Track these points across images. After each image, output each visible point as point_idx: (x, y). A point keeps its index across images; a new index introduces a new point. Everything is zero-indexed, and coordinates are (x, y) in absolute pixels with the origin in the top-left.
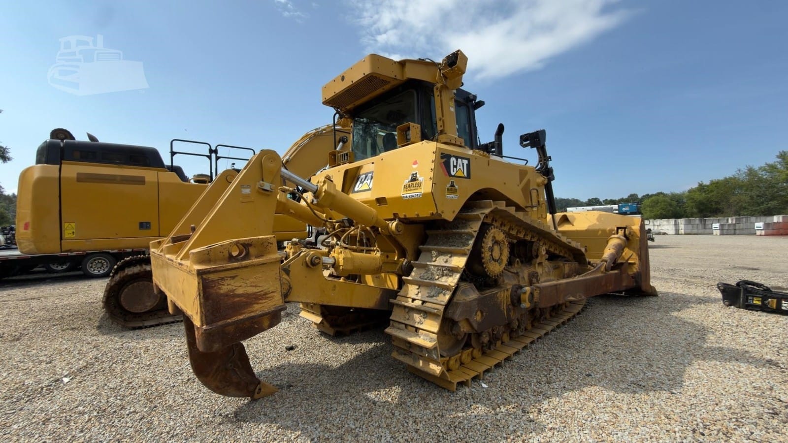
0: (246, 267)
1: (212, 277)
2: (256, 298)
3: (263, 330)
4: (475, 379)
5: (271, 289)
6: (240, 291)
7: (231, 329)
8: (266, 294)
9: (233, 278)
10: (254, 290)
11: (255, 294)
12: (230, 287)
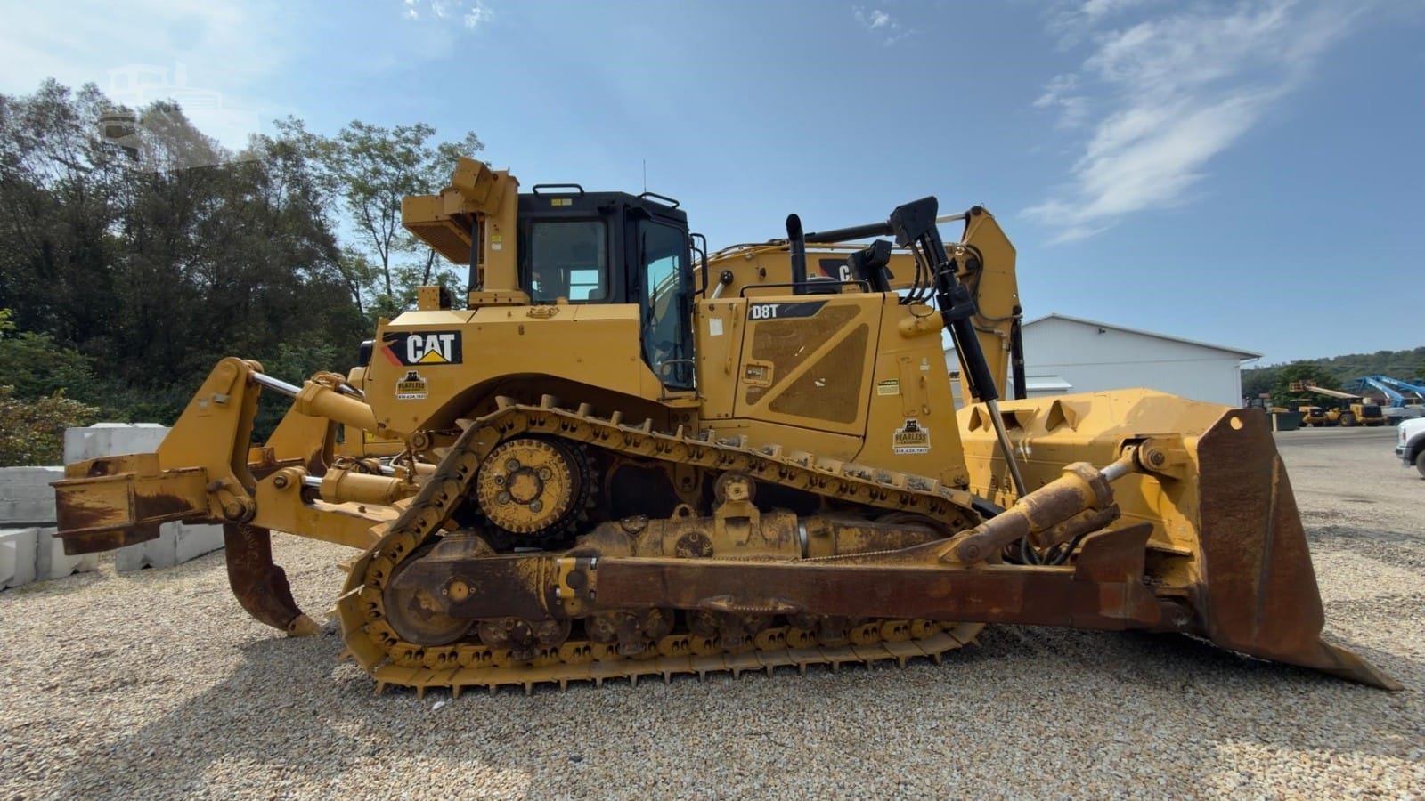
0: (94, 483)
1: (65, 490)
2: (104, 513)
3: (119, 546)
4: (429, 691)
5: (119, 507)
6: (88, 505)
7: (88, 538)
8: (113, 510)
9: (82, 492)
10: (102, 506)
11: (101, 509)
12: (79, 500)
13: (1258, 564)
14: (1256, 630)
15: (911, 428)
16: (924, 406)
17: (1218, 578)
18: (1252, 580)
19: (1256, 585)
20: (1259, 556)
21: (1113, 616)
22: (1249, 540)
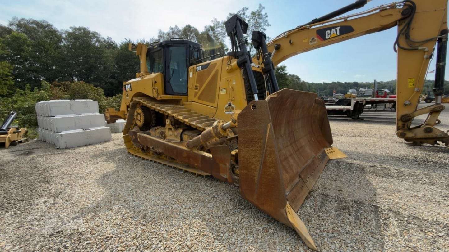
13: (258, 170)
14: (255, 197)
15: (230, 105)
16: (234, 97)
17: (242, 171)
18: (255, 176)
19: (256, 178)
20: (258, 167)
21: (223, 176)
22: (254, 159)
